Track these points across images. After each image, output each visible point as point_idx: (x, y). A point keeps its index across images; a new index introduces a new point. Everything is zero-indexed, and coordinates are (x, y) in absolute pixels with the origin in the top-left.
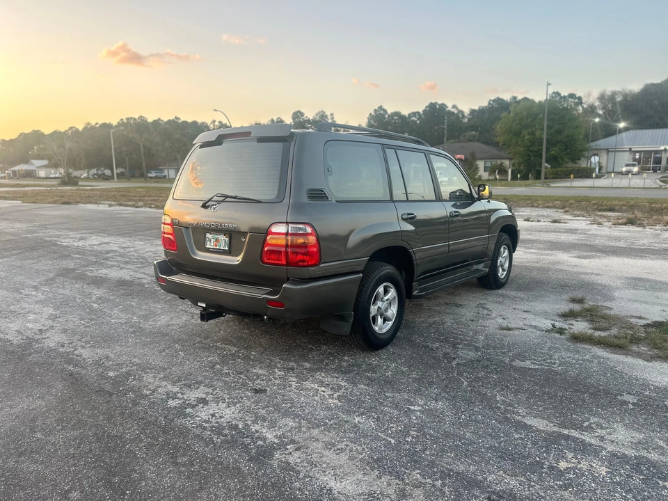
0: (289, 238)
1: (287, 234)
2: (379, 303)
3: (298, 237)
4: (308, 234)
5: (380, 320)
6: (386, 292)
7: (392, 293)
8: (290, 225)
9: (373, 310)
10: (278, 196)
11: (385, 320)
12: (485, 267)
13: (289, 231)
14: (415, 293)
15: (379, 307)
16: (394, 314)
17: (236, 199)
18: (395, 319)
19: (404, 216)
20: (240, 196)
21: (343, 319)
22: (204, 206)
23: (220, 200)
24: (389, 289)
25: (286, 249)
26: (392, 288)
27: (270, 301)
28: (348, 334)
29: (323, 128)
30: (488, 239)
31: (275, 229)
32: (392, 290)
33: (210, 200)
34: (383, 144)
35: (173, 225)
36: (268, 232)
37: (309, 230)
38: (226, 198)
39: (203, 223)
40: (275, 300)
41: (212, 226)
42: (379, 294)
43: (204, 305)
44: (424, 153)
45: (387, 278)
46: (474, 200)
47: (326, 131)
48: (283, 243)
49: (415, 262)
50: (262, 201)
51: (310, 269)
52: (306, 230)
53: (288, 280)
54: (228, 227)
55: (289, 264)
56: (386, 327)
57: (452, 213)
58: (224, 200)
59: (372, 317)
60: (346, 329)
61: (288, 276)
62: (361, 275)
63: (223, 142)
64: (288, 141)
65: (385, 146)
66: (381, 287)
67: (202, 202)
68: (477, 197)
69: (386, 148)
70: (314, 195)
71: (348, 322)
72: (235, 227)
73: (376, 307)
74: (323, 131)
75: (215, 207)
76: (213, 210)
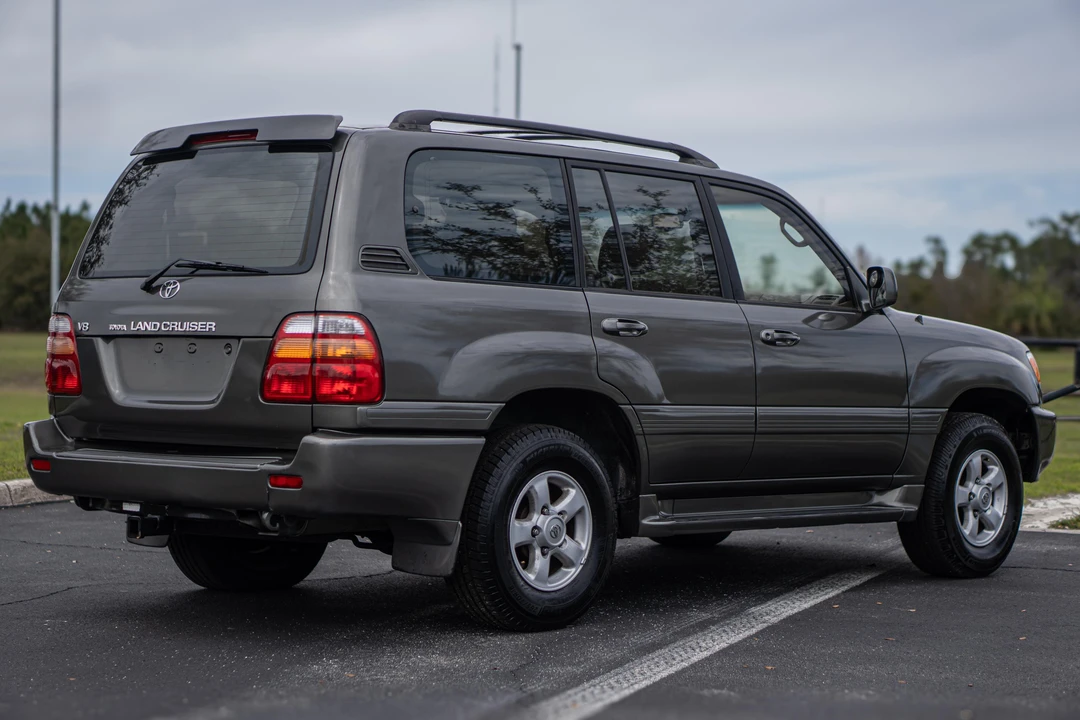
0: (319, 342)
1: (314, 336)
2: (537, 519)
4: (355, 336)
5: (540, 562)
6: (556, 493)
7: (574, 497)
8: (322, 318)
9: (520, 529)
10: (301, 262)
12: (905, 499)
13: (320, 330)
14: (649, 521)
15: (536, 527)
16: (581, 552)
17: (218, 269)
18: (585, 565)
19: (607, 323)
20: (225, 262)
21: (438, 537)
22: (149, 288)
23: (187, 273)
24: (565, 489)
25: (311, 367)
26: (573, 487)
27: (274, 476)
28: (450, 572)
29: (411, 123)
30: (908, 420)
31: (292, 328)
32: (573, 492)
33: (161, 275)
34: (565, 158)
35: (75, 335)
36: (278, 333)
37: (359, 327)
38: (197, 269)
39: (145, 323)
40: (285, 473)
41: (163, 328)
42: (534, 496)
43: (136, 508)
44: (693, 182)
45: (555, 459)
46: (860, 309)
47: (416, 129)
48: (307, 354)
49: (640, 440)
50: (270, 272)
51: (360, 408)
52: (353, 328)
53: (314, 431)
54: (198, 327)
55: (316, 398)
56: (559, 580)
57: (767, 334)
58: (193, 272)
59: (516, 549)
60: (445, 560)
61: (315, 425)
62: (482, 440)
63: (196, 151)
64: (330, 150)
65: (570, 164)
66: (539, 480)
67: (144, 280)
68: (868, 302)
69: (573, 167)
70: (374, 259)
71: (450, 544)
72: (211, 326)
73: (528, 525)
74: (410, 129)
75: (172, 287)
76: (167, 295)
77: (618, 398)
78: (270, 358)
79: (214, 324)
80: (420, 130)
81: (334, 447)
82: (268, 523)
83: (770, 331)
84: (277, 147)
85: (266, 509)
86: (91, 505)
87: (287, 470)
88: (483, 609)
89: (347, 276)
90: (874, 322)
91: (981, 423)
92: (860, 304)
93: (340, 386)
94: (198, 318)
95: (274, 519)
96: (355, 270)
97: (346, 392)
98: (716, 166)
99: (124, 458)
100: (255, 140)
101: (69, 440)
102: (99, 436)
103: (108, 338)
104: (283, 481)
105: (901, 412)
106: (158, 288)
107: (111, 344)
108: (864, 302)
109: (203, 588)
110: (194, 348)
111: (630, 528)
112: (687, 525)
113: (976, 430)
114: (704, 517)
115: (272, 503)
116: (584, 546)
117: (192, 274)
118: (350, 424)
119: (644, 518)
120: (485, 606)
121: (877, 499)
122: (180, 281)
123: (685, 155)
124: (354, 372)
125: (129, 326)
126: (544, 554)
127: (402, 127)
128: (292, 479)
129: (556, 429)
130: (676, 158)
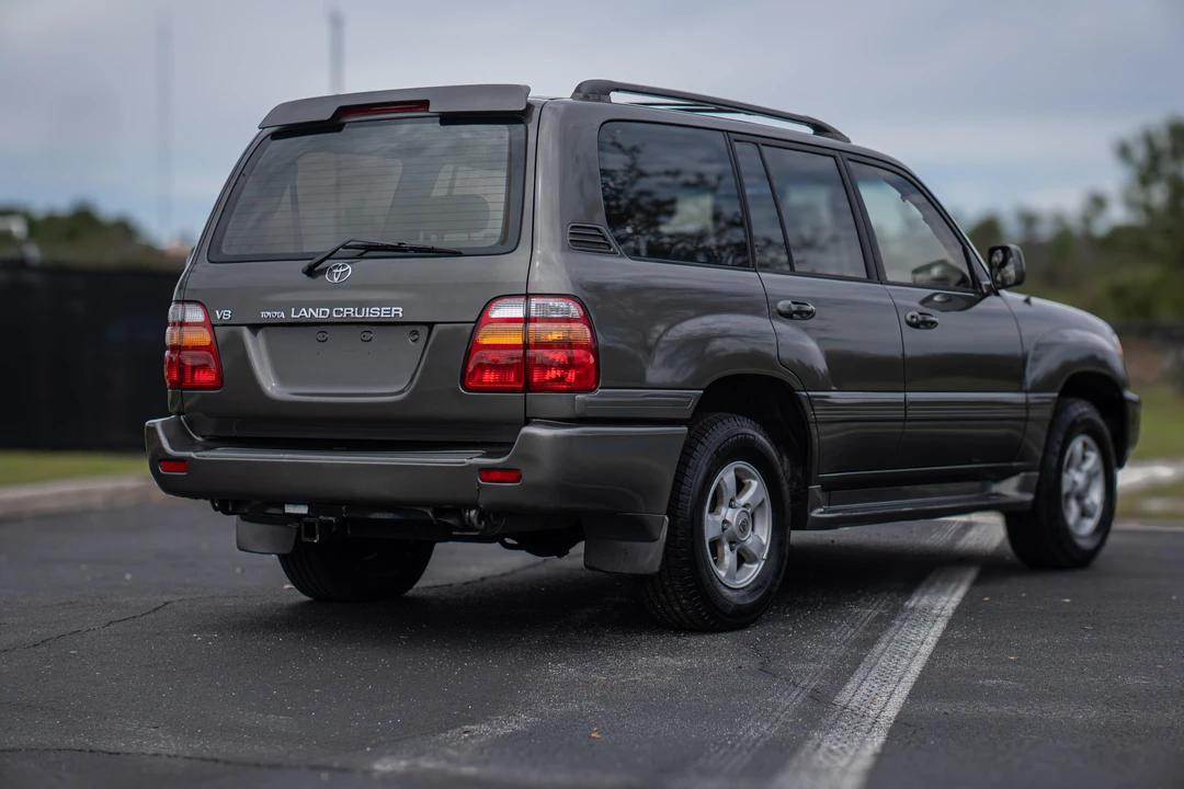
0: (531, 327)
1: (527, 320)
2: (726, 512)
3: (549, 326)
4: (568, 320)
5: (729, 558)
6: (741, 487)
7: (755, 488)
8: (534, 302)
9: (712, 525)
10: (504, 239)
11: (743, 558)
12: (1022, 488)
13: (532, 314)
14: (816, 513)
15: (725, 521)
16: (762, 547)
17: (399, 251)
18: (766, 560)
19: (782, 305)
20: (409, 243)
21: (644, 533)
22: (311, 272)
23: (354, 255)
24: (747, 481)
25: (525, 353)
26: (754, 478)
27: (485, 471)
28: (657, 569)
29: (594, 93)
30: (1027, 406)
31: (499, 312)
32: (755, 484)
33: (328, 257)
34: (728, 132)
35: (210, 324)
36: (482, 318)
37: (575, 310)
38: (369, 250)
39: (311, 310)
40: (500, 467)
41: (334, 315)
42: (724, 489)
43: (303, 510)
44: (834, 157)
45: (742, 450)
46: (979, 291)
47: (599, 100)
48: (518, 340)
49: (812, 426)
50: (464, 252)
51: (579, 396)
52: (568, 311)
53: (527, 422)
54: (381, 313)
55: (529, 387)
56: (745, 576)
57: (913, 317)
58: (362, 254)
59: (710, 543)
60: (651, 557)
61: (528, 415)
62: (685, 429)
63: (344, 124)
64: (522, 123)
65: (733, 136)
66: (728, 471)
67: (305, 264)
68: (989, 283)
69: (736, 141)
70: (581, 239)
71: (656, 540)
72: (398, 312)
73: (719, 519)
74: (595, 100)
75: (341, 270)
76: (336, 280)
77: (795, 384)
78: (473, 346)
79: (401, 309)
80: (603, 101)
81: (555, 438)
82: (475, 521)
83: (916, 313)
84: (448, 119)
85: (474, 506)
86: (230, 509)
87: (503, 463)
88: (678, 609)
89: (555, 256)
90: (991, 303)
91: (1082, 409)
92: (980, 285)
93: (553, 374)
94: (380, 304)
95: (481, 516)
96: (564, 249)
97: (561, 379)
98: (848, 141)
99: (287, 456)
100: (427, 111)
101: (199, 439)
102: (234, 434)
103: (255, 328)
104: (497, 475)
105: (1018, 397)
106: (323, 272)
107: (260, 333)
108: (983, 283)
109: (308, 599)
110: (368, 336)
111: (801, 522)
112: (852, 517)
113: (1080, 415)
114: (863, 509)
115: (483, 500)
116: (764, 541)
117: (360, 257)
118: (567, 413)
119: (811, 511)
120: (681, 606)
121: (995, 488)
122: (349, 263)
123: (820, 129)
124: (570, 359)
125: (288, 314)
126: (732, 549)
127: (586, 98)
128: (509, 473)
129: (741, 418)
130: (809, 131)
